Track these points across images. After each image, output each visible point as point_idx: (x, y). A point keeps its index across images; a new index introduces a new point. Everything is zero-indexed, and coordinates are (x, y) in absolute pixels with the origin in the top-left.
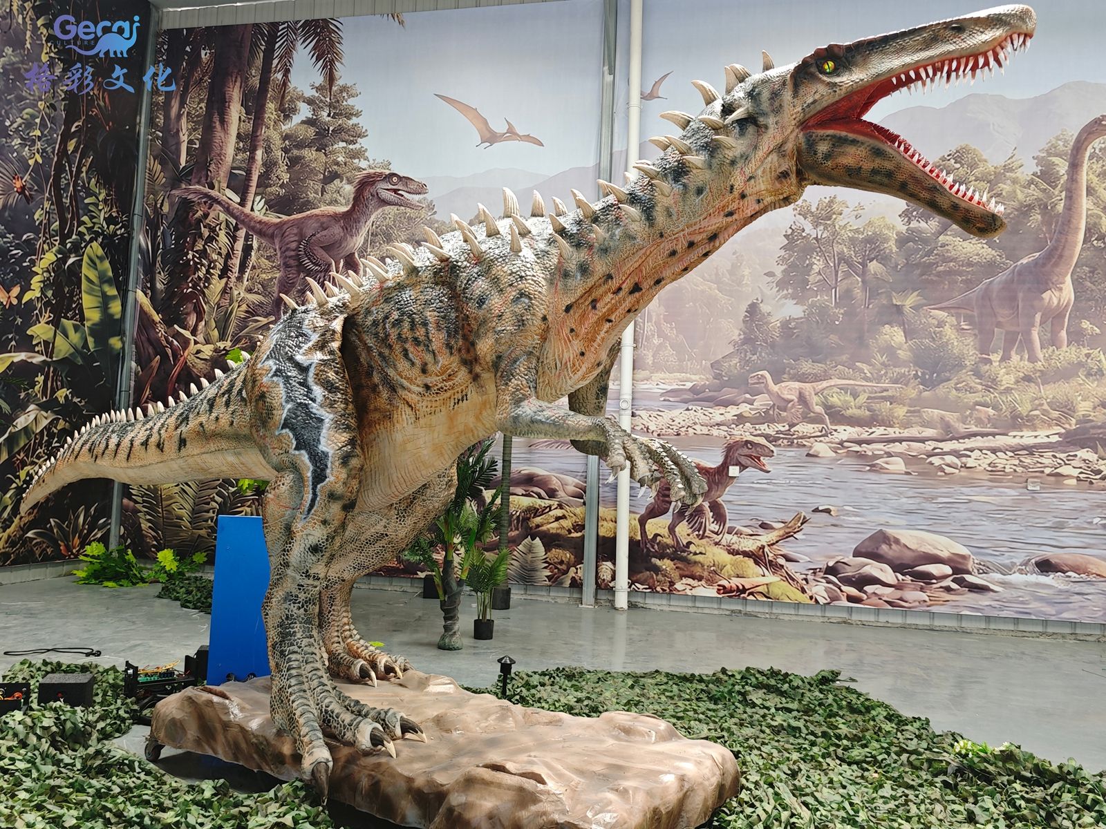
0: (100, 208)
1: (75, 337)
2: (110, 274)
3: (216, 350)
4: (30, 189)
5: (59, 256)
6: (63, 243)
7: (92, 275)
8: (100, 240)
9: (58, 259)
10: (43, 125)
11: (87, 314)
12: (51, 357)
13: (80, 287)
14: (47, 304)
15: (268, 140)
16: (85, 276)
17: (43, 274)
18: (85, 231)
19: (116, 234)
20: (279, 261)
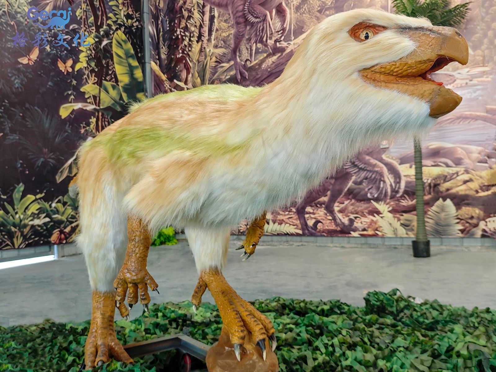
0: (120, 8)
1: (113, 93)
2: (132, 52)
5: (96, 40)
6: (98, 31)
7: (121, 52)
8: (123, 29)
9: (96, 42)
11: (120, 77)
12: (99, 106)
13: (112, 60)
14: (92, 71)
16: (115, 52)
17: (86, 52)
18: (112, 23)
19: (133, 26)
20: (232, 22)
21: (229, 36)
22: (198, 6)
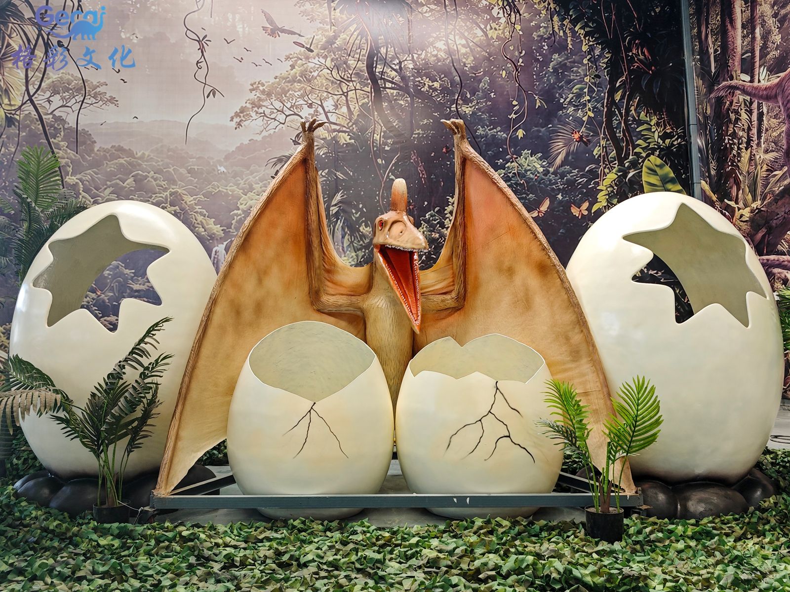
0: (653, 130)
2: (672, 175)
3: (752, 211)
4: (587, 136)
5: (619, 174)
6: (621, 164)
7: (654, 180)
8: (657, 153)
9: (619, 177)
10: (591, 91)
15: (762, 16)
16: (645, 181)
17: (607, 189)
18: (641, 151)
19: (672, 145)
20: (783, 116)
21: (780, 135)
22: (745, 104)
